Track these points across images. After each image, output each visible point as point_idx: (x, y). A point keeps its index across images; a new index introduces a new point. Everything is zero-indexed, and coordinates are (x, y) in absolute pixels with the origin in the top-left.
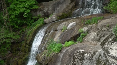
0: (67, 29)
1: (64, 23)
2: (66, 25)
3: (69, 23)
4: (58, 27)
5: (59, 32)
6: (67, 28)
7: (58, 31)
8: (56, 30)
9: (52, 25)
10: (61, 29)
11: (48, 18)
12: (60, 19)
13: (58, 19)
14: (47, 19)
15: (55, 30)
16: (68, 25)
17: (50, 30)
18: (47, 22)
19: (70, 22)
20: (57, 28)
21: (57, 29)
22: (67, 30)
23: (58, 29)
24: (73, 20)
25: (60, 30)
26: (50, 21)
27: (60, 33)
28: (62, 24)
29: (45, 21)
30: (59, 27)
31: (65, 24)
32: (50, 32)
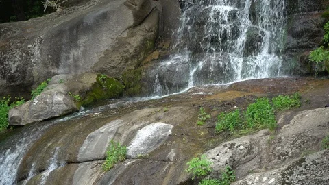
0: (128, 158)
1: (113, 125)
2: (120, 135)
3: (136, 126)
4: (83, 148)
5: (89, 171)
6: (130, 153)
7: (81, 166)
8: (73, 162)
9: (52, 136)
10: (96, 157)
11: (26, 100)
12: (87, 106)
13: (75, 106)
14: (24, 106)
15: (69, 163)
16: (133, 134)
17: (43, 159)
18: (26, 120)
19: (141, 119)
20: (77, 152)
21: (79, 158)
22: (128, 163)
23: (85, 157)
24: (152, 110)
25: (96, 162)
26: (38, 117)
27: (95, 177)
28: (103, 129)
29: (14, 113)
30: (88, 148)
31: (117, 133)
32: (41, 170)
